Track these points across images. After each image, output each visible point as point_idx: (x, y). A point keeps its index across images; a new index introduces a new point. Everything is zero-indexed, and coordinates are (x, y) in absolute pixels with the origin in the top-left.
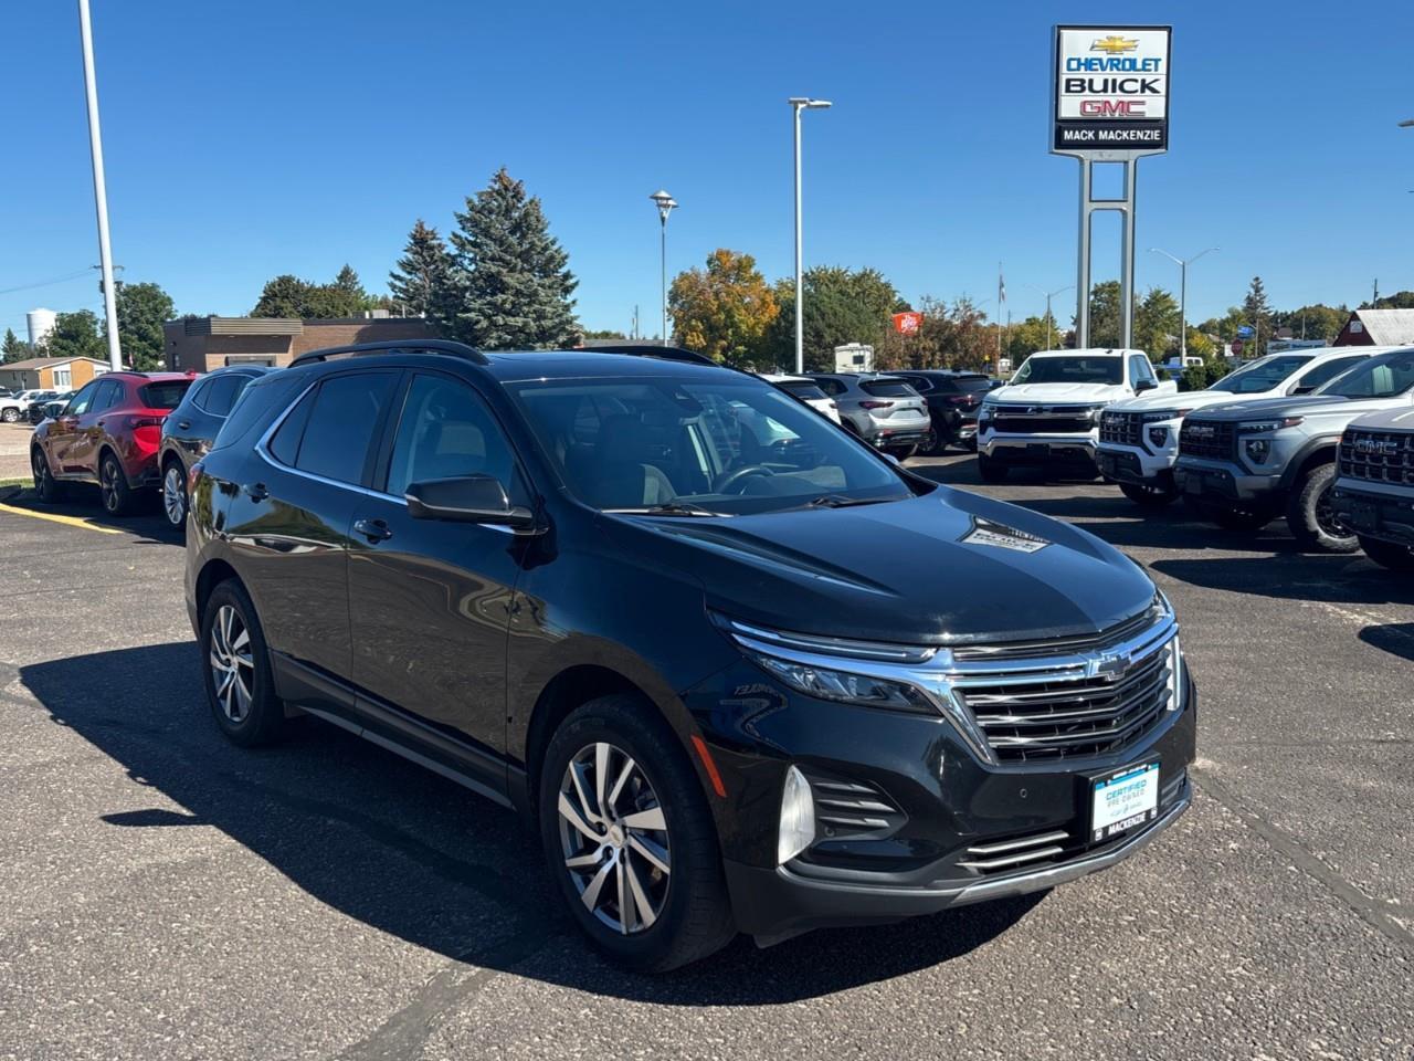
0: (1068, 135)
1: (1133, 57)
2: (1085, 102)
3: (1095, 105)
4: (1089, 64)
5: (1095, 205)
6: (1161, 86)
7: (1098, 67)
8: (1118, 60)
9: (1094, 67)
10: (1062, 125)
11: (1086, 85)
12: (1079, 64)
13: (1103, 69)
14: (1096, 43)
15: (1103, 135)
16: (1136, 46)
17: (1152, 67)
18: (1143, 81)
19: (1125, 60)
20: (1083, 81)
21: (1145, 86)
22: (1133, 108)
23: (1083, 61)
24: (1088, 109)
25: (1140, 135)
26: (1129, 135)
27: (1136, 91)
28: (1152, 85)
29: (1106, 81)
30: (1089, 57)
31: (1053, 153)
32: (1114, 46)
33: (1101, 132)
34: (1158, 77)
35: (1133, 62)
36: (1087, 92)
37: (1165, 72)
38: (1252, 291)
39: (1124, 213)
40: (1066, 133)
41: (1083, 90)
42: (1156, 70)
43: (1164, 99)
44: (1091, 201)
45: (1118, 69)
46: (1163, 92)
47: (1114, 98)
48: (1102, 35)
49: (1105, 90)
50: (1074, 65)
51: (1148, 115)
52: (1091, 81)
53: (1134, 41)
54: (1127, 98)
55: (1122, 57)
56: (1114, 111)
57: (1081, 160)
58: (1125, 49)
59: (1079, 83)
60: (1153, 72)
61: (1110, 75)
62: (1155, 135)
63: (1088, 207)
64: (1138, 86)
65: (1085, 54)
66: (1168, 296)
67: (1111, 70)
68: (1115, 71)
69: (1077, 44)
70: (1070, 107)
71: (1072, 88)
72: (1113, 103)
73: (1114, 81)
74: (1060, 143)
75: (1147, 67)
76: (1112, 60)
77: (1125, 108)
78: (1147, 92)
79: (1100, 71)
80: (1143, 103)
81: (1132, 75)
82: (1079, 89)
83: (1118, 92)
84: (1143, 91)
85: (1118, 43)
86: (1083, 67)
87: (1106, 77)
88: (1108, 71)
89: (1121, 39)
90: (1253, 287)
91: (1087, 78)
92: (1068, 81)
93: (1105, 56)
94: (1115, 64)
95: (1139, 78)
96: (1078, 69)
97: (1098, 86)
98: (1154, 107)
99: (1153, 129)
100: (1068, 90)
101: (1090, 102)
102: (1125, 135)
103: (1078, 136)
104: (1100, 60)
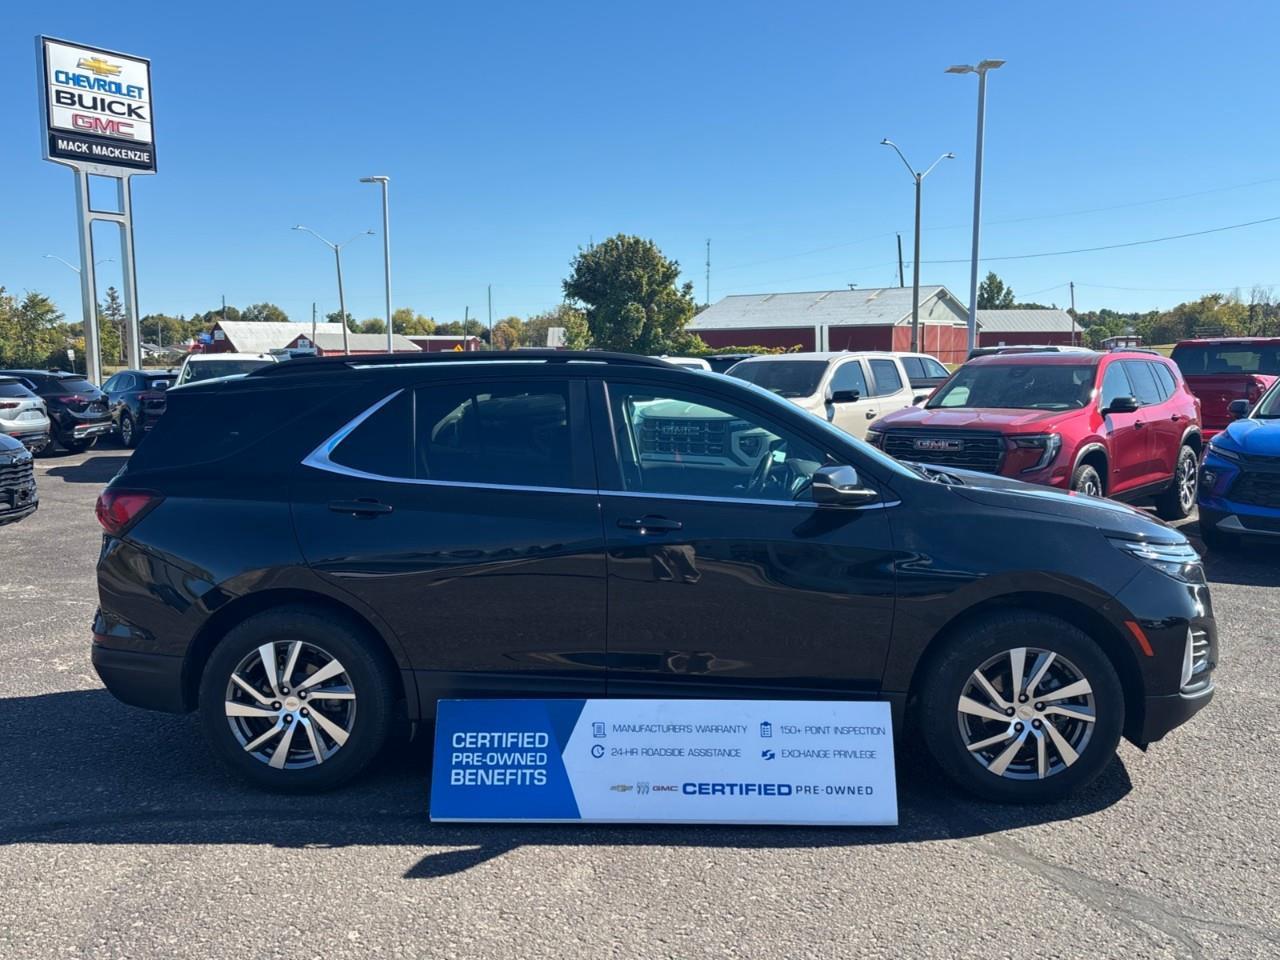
0: (62, 145)
1: (118, 81)
2: (77, 115)
3: (86, 120)
4: (77, 80)
5: (94, 215)
6: (145, 112)
7: (86, 84)
8: (105, 81)
9: (82, 83)
10: (56, 135)
11: (76, 99)
12: (68, 78)
13: (91, 87)
14: (82, 61)
15: (97, 150)
16: (120, 72)
17: (136, 94)
18: (129, 106)
19: (111, 83)
20: (73, 95)
21: (131, 111)
22: (123, 129)
23: (71, 76)
24: (80, 122)
25: (131, 155)
26: (120, 153)
27: (124, 114)
28: (139, 111)
29: (95, 99)
30: (77, 74)
31: (47, 159)
32: (100, 68)
33: (94, 147)
34: (142, 103)
35: (118, 86)
36: (77, 106)
37: (148, 101)
38: (109, 299)
39: (122, 225)
40: (60, 141)
41: (73, 103)
42: (140, 97)
43: (149, 126)
44: (90, 211)
45: (105, 90)
46: (148, 119)
47: (105, 117)
48: (89, 55)
49: (95, 107)
50: (62, 77)
51: (138, 137)
52: (80, 97)
53: (118, 67)
54: (116, 119)
55: (108, 80)
56: (105, 129)
57: (77, 171)
58: (111, 72)
59: (69, 96)
60: (137, 99)
61: (100, 94)
62: (145, 157)
63: (88, 217)
64: (125, 109)
65: (73, 70)
66: (46, 299)
67: (99, 89)
68: (102, 91)
69: (63, 58)
70: (62, 118)
71: (63, 100)
72: (104, 121)
73: (103, 101)
74: (55, 151)
75: (132, 94)
76: (98, 80)
77: (116, 127)
78: (134, 116)
79: (88, 88)
80: (131, 126)
81: (118, 98)
82: (69, 101)
83: (107, 112)
84: (130, 115)
85: (103, 66)
86: (71, 82)
87: (95, 95)
88: (96, 89)
89: (106, 62)
90: (109, 295)
91: (76, 93)
92: (58, 93)
93: (92, 76)
94: (102, 84)
95: (126, 102)
96: (67, 83)
97: (87, 102)
98: (141, 132)
99: (144, 151)
100: (58, 101)
101: (82, 117)
102: (117, 152)
103: (72, 147)
104: (87, 78)
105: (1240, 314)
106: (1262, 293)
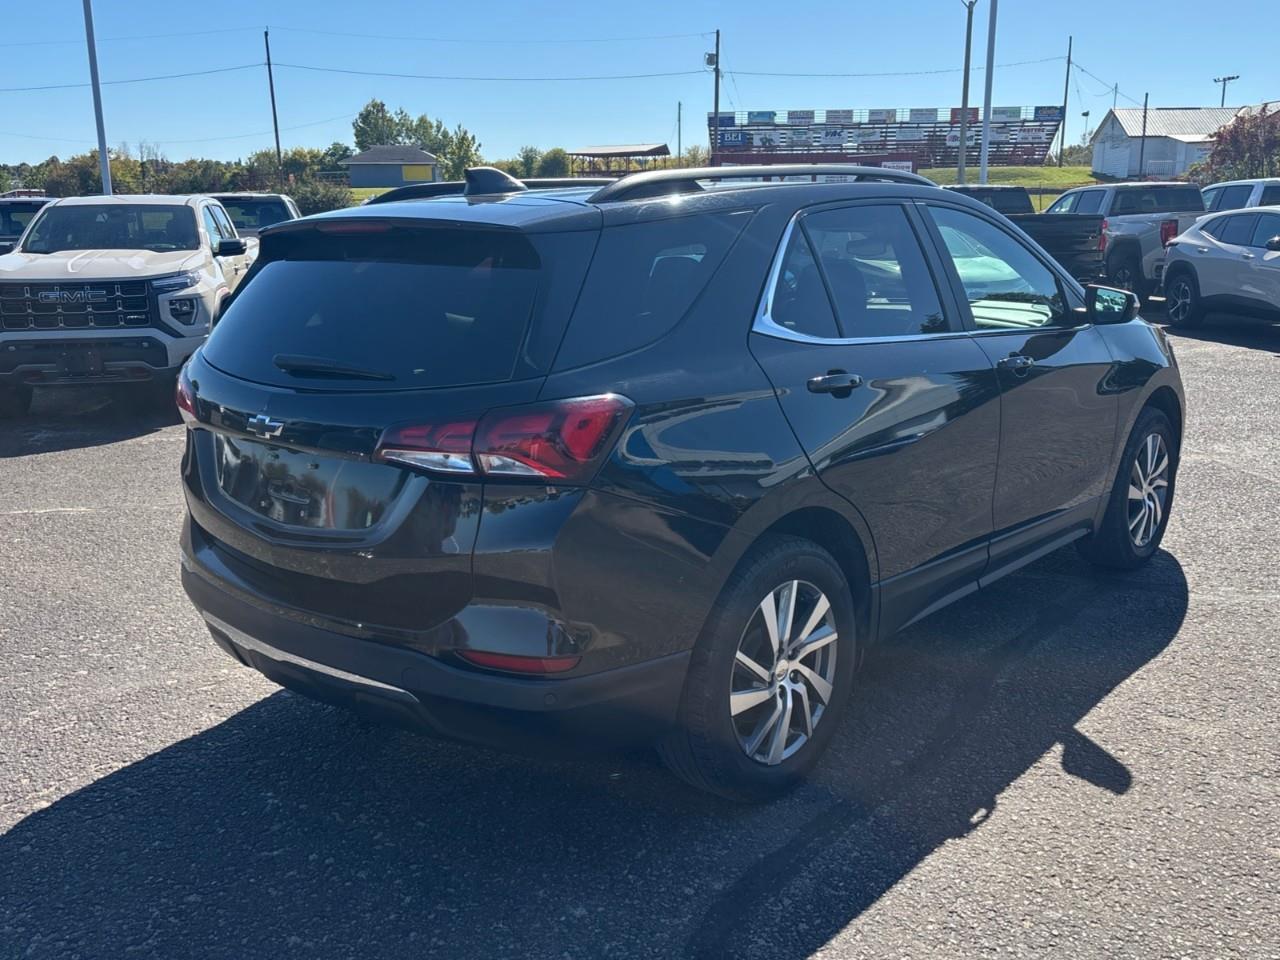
105: (132, 169)
106: (149, 148)
